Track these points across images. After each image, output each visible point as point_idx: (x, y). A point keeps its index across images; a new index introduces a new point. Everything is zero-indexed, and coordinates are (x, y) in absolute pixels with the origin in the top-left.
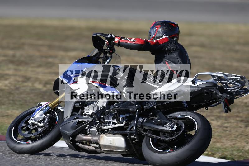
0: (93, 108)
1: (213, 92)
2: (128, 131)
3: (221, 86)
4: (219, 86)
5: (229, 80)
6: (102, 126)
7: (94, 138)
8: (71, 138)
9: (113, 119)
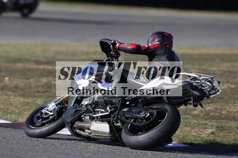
0: (89, 100)
2: (111, 119)
3: (196, 86)
5: (202, 80)
6: (93, 114)
7: (87, 125)
8: (70, 125)
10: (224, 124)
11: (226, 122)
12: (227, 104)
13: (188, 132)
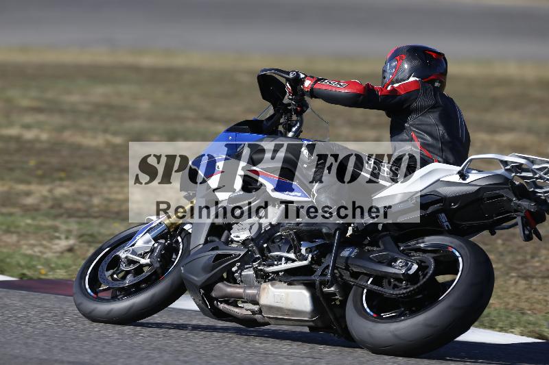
0: (248, 227)
1: (503, 196)
2: (316, 278)
3: (521, 185)
4: (517, 183)
5: (537, 171)
6: (264, 265)
7: (249, 291)
8: (202, 291)
9: (288, 252)
10: (95, 230)
11: (101, 225)
12: (105, 181)
13: (14, 247)
